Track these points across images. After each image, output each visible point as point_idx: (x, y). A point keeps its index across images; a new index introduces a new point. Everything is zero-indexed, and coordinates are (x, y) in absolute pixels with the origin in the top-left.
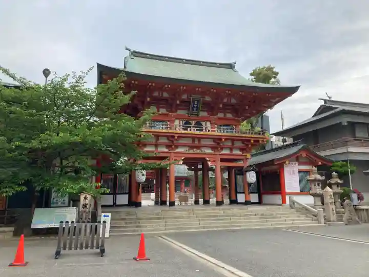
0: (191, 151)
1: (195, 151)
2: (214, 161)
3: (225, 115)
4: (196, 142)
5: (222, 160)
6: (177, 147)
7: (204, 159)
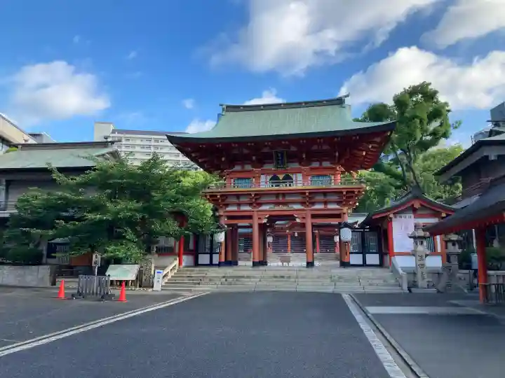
0: (277, 208)
1: (281, 207)
2: (304, 218)
3: (321, 164)
4: (281, 199)
5: (313, 216)
6: (260, 204)
7: (292, 216)
